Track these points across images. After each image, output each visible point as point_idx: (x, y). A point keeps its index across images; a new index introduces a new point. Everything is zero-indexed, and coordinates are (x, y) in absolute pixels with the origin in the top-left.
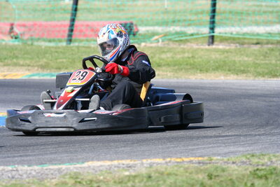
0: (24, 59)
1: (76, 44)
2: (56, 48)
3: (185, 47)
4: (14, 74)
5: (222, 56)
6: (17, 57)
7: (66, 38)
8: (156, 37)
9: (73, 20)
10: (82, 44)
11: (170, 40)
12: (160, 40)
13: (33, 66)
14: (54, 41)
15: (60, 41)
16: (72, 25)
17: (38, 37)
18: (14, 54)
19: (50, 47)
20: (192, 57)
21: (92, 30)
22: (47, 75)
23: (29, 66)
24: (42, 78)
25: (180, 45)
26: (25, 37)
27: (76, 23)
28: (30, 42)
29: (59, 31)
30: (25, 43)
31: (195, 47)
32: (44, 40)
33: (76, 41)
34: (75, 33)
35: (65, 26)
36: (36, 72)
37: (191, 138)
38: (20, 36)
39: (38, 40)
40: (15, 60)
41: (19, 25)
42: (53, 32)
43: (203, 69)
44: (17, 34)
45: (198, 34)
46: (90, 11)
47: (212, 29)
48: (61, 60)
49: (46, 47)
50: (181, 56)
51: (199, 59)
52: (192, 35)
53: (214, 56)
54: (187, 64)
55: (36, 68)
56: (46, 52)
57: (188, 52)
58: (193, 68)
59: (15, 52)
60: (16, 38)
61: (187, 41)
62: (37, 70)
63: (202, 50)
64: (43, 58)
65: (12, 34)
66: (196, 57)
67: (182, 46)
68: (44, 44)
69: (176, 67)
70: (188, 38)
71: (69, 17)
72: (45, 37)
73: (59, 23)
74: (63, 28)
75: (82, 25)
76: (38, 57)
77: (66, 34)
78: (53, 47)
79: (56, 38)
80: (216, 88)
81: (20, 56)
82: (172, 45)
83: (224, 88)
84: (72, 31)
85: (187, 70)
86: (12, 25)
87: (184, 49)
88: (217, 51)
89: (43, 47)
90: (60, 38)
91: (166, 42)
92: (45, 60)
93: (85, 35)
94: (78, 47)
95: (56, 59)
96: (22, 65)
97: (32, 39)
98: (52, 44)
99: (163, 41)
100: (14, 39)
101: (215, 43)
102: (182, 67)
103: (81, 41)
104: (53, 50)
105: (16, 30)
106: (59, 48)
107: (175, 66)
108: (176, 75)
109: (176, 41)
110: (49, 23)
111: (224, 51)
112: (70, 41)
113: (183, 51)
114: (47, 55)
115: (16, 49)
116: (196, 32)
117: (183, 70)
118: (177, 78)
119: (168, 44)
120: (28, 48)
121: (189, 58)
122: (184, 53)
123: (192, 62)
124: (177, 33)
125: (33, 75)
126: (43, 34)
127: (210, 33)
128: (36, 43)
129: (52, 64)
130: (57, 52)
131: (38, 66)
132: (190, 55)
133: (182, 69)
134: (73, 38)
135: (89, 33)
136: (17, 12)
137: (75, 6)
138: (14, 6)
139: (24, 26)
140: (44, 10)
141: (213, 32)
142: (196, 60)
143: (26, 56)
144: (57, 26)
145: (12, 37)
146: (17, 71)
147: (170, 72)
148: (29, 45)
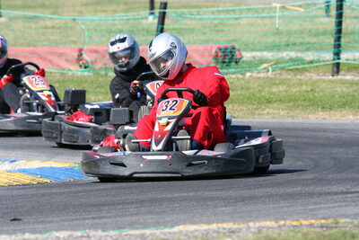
0: (97, 94)
3: (302, 77)
5: (351, 89)
8: (265, 65)
11: (283, 69)
12: (270, 69)
20: (312, 90)
25: (296, 75)
26: (98, 66)
28: (103, 73)
30: (97, 74)
31: (315, 77)
37: (311, 195)
41: (90, 51)
43: (327, 106)
44: (87, 62)
45: (319, 61)
47: (337, 54)
50: (298, 89)
51: (321, 94)
52: (311, 62)
53: (340, 89)
54: (305, 100)
57: (306, 84)
58: (313, 105)
59: (85, 85)
61: (305, 70)
63: (324, 81)
66: (317, 90)
67: (299, 77)
69: (291, 104)
70: (306, 66)
80: (343, 131)
82: (285, 76)
83: (353, 130)
85: (305, 107)
87: (301, 80)
88: (343, 82)
91: (278, 72)
97: (106, 69)
99: (273, 71)
101: (341, 73)
102: (299, 102)
107: (289, 102)
108: (291, 114)
109: (291, 70)
111: (352, 83)
113: (300, 83)
115: (86, 81)
116: (315, 58)
117: (300, 108)
118: (292, 117)
119: (281, 74)
120: (100, 79)
121: (307, 91)
122: (301, 85)
123: (311, 97)
124: (292, 60)
127: (334, 60)
128: (111, 74)
132: (309, 89)
133: (298, 106)
136: (86, 33)
137: (160, 27)
138: (83, 27)
139: (96, 51)
141: (339, 59)
142: (316, 95)
143: (98, 89)
147: (283, 110)
148: (102, 76)
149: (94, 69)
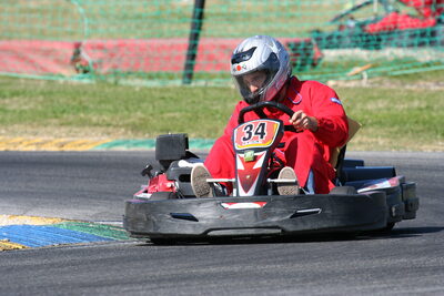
0: (100, 112)
1: (202, 83)
2: (162, 90)
3: (414, 88)
4: (80, 140)
6: (86, 109)
7: (182, 72)
8: (357, 69)
9: (195, 36)
10: (212, 83)
11: (384, 74)
12: (365, 75)
13: (117, 126)
14: (159, 76)
15: (171, 77)
16: (193, 47)
17: (126, 69)
18: (81, 103)
19: (150, 89)
20: (428, 107)
22: (143, 143)
23: (109, 125)
24: (133, 149)
25: (403, 84)
26: (103, 70)
27: (202, 42)
28: (112, 80)
29: (168, 59)
30: (102, 82)
31: (433, 88)
32: (139, 76)
33: (200, 77)
34: (200, 62)
35: (179, 48)
36: (121, 138)
38: (92, 68)
39: (128, 75)
40: (82, 115)
41: (92, 47)
42: (157, 59)
44: (87, 64)
45: (439, 63)
46: (231, 18)
48: (172, 115)
49: (143, 89)
50: (406, 106)
51: (441, 113)
52: (428, 65)
54: (417, 122)
55: (123, 130)
56: (142, 98)
57: (420, 99)
58: (429, 129)
59: (83, 98)
60: (85, 72)
61: (418, 76)
62: (125, 133)
64: (136, 111)
65: (78, 65)
66: (436, 106)
67: (408, 87)
68: (138, 83)
69: (396, 128)
70: (420, 70)
71: (187, 29)
72: (141, 70)
73: (168, 43)
74: (175, 53)
75: (214, 46)
76: (127, 109)
77: (182, 63)
78: (155, 89)
79: (163, 72)
81: (91, 106)
82: (388, 85)
84: (192, 57)
85: (416, 134)
86: (78, 46)
87: (411, 91)
89: (137, 89)
90: (170, 71)
91: (377, 79)
92: (139, 114)
93: (219, 66)
94: (204, 89)
95: (162, 113)
96: (96, 125)
98: (155, 84)
99: (369, 77)
100: (81, 75)
102: (408, 125)
103: (211, 77)
104: (157, 95)
105: (84, 55)
106: (168, 90)
107: (392, 126)
108: (395, 143)
109: (397, 77)
110: (149, 42)
112: (189, 76)
113: (410, 97)
114: (144, 105)
115: (85, 93)
116: (434, 59)
117: (410, 134)
118: (398, 148)
119: (381, 83)
120: (107, 90)
121: (421, 109)
122: (412, 99)
123: (427, 117)
124: (398, 61)
125: (116, 144)
126: (137, 64)
128: (123, 82)
129: (154, 122)
130: (163, 98)
131: (126, 126)
132: (423, 105)
133: (406, 132)
134: (196, 72)
136: (86, 21)
137: (198, 10)
138: (81, 10)
139: (100, 47)
140: (139, 17)
142: (434, 114)
143: (103, 105)
144: (163, 47)
145: (77, 70)
146: (86, 135)
147: (383, 137)
148: (109, 85)
149: (98, 75)
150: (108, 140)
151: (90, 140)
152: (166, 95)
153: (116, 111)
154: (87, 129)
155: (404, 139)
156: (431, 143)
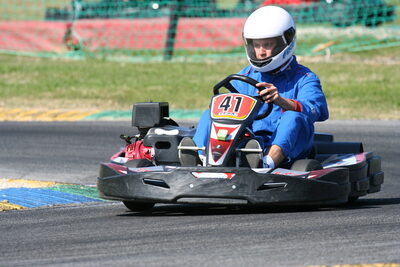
0: (90, 85)
1: (181, 59)
2: (145, 66)
3: (372, 62)
4: (71, 111)
6: (76, 83)
7: (163, 48)
8: (321, 46)
9: (175, 17)
10: (190, 59)
11: (345, 51)
12: (328, 51)
13: (105, 98)
14: (142, 53)
15: (153, 54)
16: (173, 26)
18: (72, 77)
19: (134, 65)
20: (385, 80)
21: (209, 34)
23: (97, 97)
24: (120, 119)
25: (363, 59)
26: (92, 48)
28: (100, 57)
29: (150, 37)
30: (92, 58)
31: (389, 62)
32: (124, 53)
33: (180, 54)
34: (180, 40)
36: (109, 110)
37: (379, 227)
38: (82, 46)
39: (115, 52)
40: (73, 88)
41: (82, 27)
42: (140, 37)
44: (77, 42)
45: (394, 40)
48: (154, 88)
49: (128, 64)
50: (365, 79)
51: (397, 85)
52: (384, 42)
55: (110, 102)
56: (127, 73)
57: (377, 72)
58: (386, 100)
59: (74, 73)
60: (76, 49)
61: (375, 52)
62: (113, 105)
64: (121, 84)
65: (70, 43)
66: (392, 79)
67: (366, 62)
68: (124, 60)
69: (356, 99)
70: (378, 47)
72: (126, 47)
74: (157, 32)
75: (192, 26)
76: (114, 82)
77: (164, 40)
78: (140, 65)
79: (146, 49)
81: (82, 80)
82: (348, 60)
84: (172, 35)
85: (375, 104)
86: (69, 26)
87: (369, 66)
89: (123, 65)
90: (153, 48)
91: (339, 54)
92: (125, 87)
93: (196, 44)
94: (184, 65)
95: (145, 86)
96: (86, 97)
97: (103, 51)
98: (139, 60)
99: (332, 53)
100: (72, 52)
102: (367, 97)
103: (189, 53)
104: (140, 70)
105: (75, 34)
106: (150, 65)
107: (353, 97)
108: (356, 113)
109: (357, 53)
112: (170, 53)
113: (369, 71)
114: (129, 79)
115: (76, 68)
116: (391, 36)
117: (369, 104)
118: (358, 117)
119: (342, 58)
120: (95, 65)
121: (378, 82)
122: (370, 73)
123: (384, 89)
124: (358, 39)
125: (105, 115)
126: (123, 42)
128: (110, 58)
129: (138, 94)
130: (146, 73)
131: (113, 98)
132: (381, 78)
133: (366, 102)
134: (176, 49)
135: (202, 39)
139: (90, 27)
142: (390, 86)
143: (92, 80)
144: (147, 27)
145: (69, 48)
146: (77, 106)
147: (344, 107)
148: (98, 62)
149: (87, 53)
150: (96, 111)
151: (80, 110)
152: (150, 70)
153: (104, 85)
154: (78, 101)
155: (364, 109)
156: (388, 112)
